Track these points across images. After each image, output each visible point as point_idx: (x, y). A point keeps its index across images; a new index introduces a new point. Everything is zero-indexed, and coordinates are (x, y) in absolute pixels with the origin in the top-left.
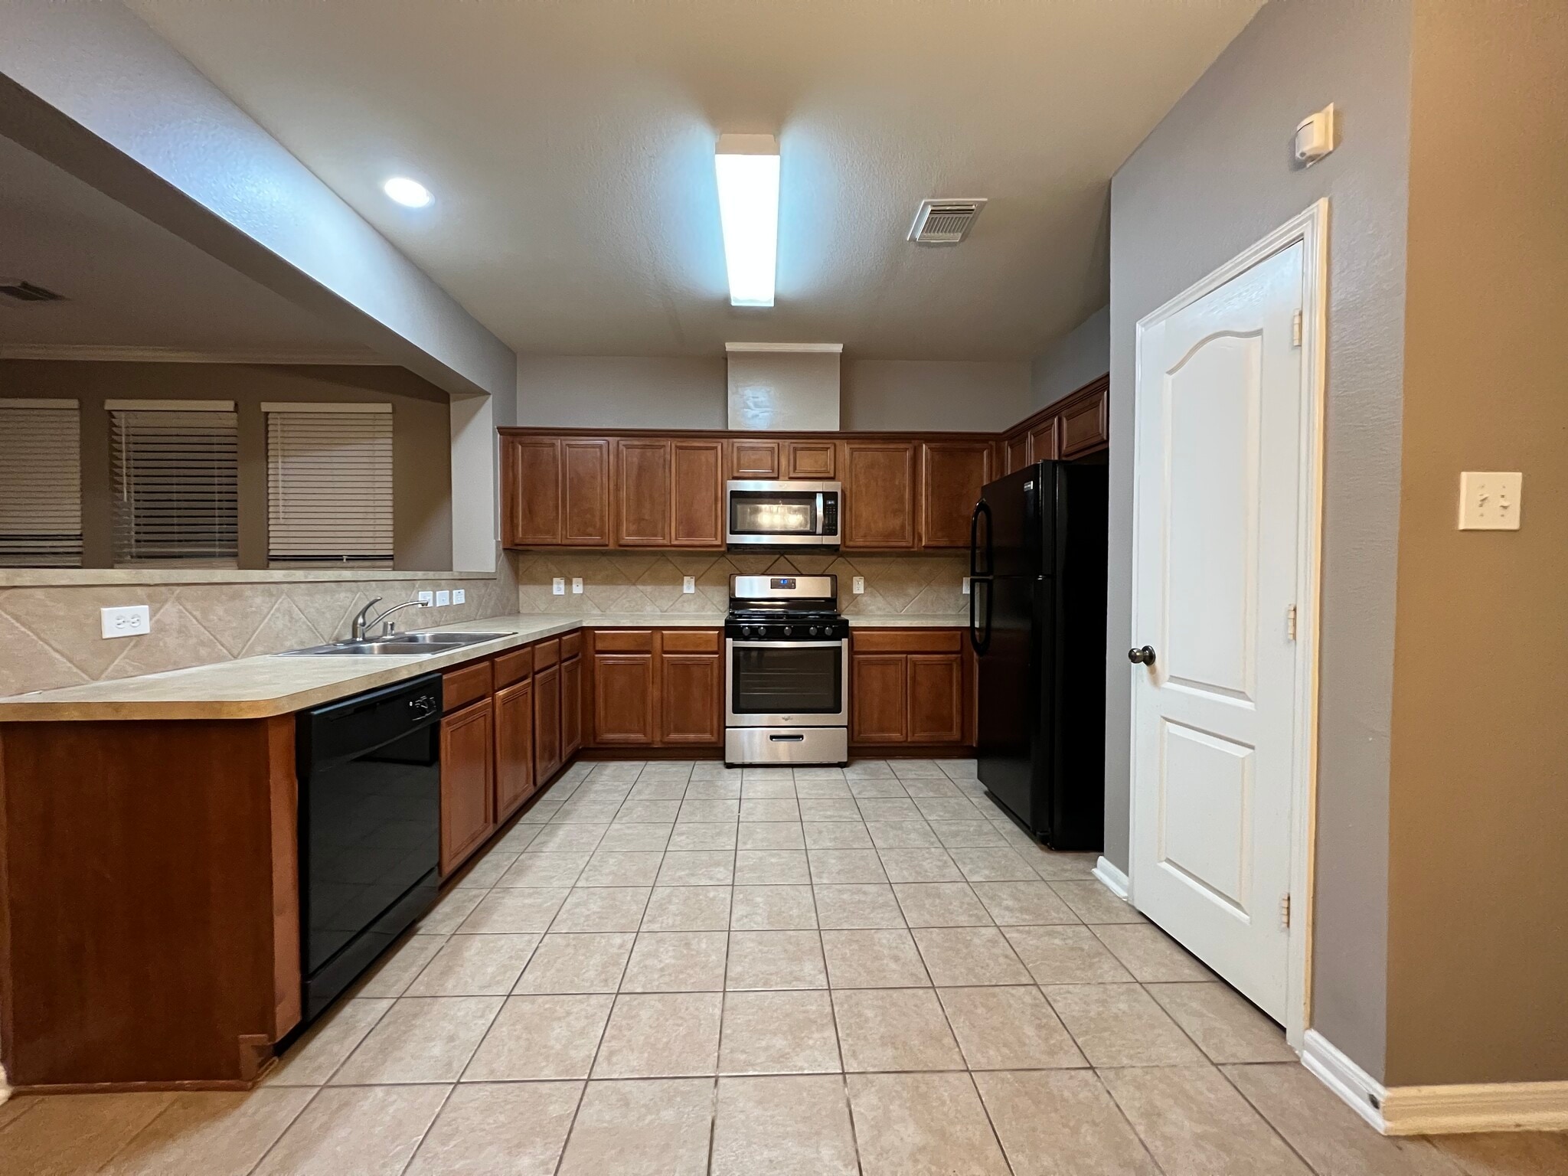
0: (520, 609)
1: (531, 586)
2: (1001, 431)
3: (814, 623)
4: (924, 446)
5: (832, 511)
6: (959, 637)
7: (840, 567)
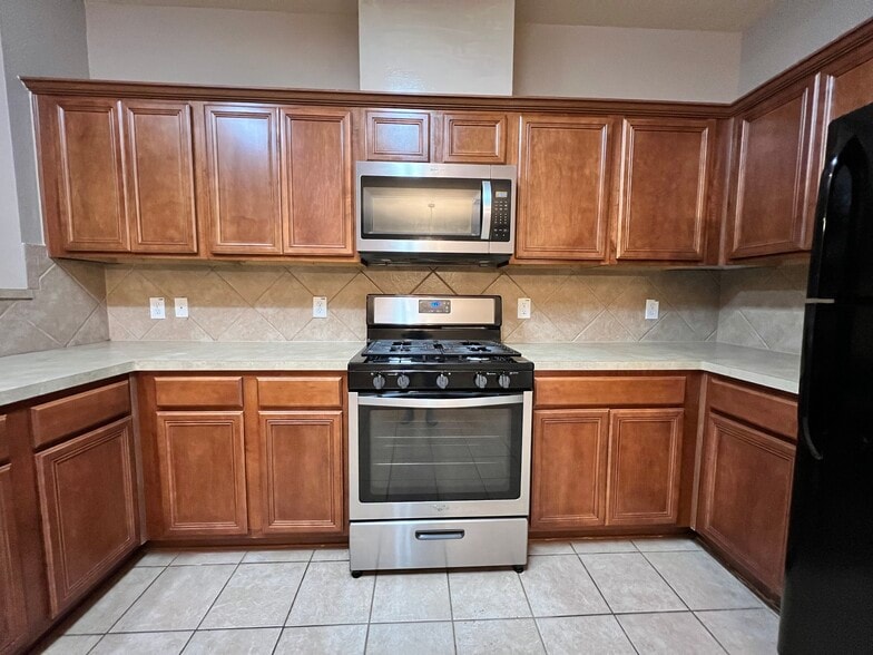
0: (111, 335)
1: (123, 309)
2: (729, 100)
3: (481, 369)
4: (625, 121)
5: (503, 207)
6: (683, 384)
7: (502, 285)
